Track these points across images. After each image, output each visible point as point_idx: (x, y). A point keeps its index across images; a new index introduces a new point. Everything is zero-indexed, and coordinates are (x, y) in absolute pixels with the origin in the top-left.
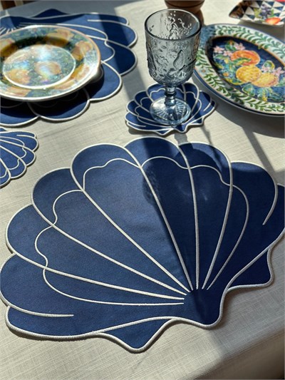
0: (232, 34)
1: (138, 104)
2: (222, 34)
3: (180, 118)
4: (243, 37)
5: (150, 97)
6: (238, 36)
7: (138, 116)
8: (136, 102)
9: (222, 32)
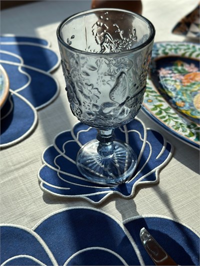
0: (180, 53)
1: (58, 150)
2: (167, 54)
3: (122, 173)
4: (194, 56)
5: (76, 140)
6: (187, 55)
7: (58, 171)
8: (56, 148)
9: (167, 51)
